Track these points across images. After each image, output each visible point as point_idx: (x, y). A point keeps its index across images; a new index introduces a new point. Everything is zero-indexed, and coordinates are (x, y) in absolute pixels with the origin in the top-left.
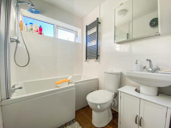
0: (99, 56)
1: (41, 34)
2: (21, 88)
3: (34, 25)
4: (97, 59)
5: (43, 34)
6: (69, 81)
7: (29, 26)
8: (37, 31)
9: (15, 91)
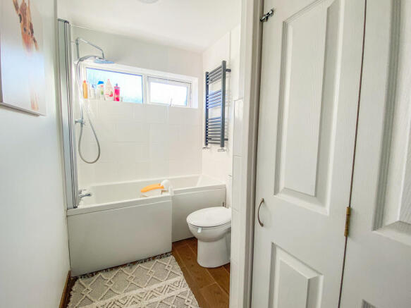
0: (227, 140)
1: (118, 99)
2: (89, 195)
3: (105, 85)
4: (223, 145)
5: (122, 98)
6: (163, 187)
7: (98, 87)
8: (111, 96)
9: (83, 198)
